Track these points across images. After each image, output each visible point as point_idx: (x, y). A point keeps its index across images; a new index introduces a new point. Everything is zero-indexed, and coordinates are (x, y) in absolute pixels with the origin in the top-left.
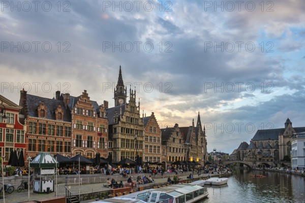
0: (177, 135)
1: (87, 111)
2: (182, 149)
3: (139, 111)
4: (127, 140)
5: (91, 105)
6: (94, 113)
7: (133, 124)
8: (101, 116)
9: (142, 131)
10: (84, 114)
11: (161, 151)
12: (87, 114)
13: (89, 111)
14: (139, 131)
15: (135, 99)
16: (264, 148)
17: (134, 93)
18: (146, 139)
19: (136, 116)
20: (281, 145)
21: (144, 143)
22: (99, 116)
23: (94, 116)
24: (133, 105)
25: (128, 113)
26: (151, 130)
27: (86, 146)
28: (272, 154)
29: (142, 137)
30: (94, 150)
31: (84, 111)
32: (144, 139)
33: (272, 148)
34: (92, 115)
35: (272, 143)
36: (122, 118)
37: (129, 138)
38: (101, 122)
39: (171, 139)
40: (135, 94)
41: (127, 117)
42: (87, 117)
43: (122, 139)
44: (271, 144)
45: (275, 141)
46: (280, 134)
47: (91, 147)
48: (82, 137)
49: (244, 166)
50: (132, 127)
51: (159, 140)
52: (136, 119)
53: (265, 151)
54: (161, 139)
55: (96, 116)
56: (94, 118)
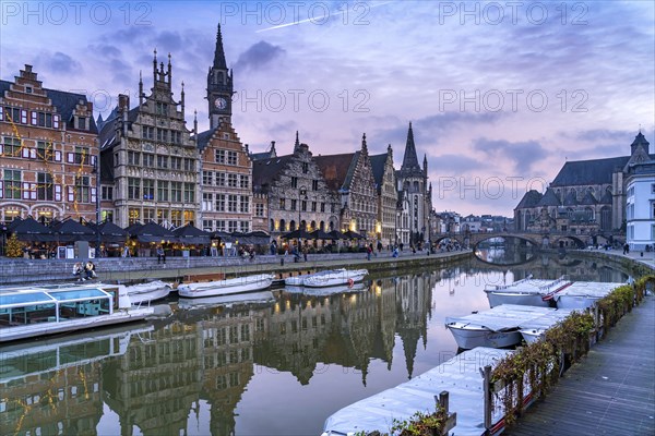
0: (305, 171)
1: (34, 115)
2: (323, 204)
3: (182, 113)
4: (145, 180)
5: (45, 100)
6: (56, 118)
7: (166, 145)
8: (77, 126)
9: (193, 160)
10: (24, 120)
11: (251, 208)
12: (34, 122)
13: (40, 114)
14: (183, 162)
15: (169, 84)
16: (577, 203)
17: (166, 70)
18: (208, 180)
19: (175, 126)
20: (617, 196)
21: (197, 188)
22: (70, 126)
23: (56, 125)
24: (165, 99)
25: (148, 117)
26: (220, 157)
27: (34, 196)
28: (596, 217)
29: (194, 174)
30: (60, 205)
31: (24, 113)
32: (199, 178)
33: (596, 202)
34: (50, 124)
35: (597, 191)
36: (130, 128)
37: (152, 177)
38: (76, 139)
39: (286, 179)
40: (169, 73)
41: (145, 127)
42: (34, 127)
43: (131, 180)
44: (594, 194)
45: (605, 186)
46: (616, 169)
47: (50, 198)
48: (22, 175)
49: (528, 244)
50: (162, 150)
51: (244, 183)
52: (173, 131)
53: (579, 209)
54: (250, 180)
55: (61, 126)
56: (58, 131)
